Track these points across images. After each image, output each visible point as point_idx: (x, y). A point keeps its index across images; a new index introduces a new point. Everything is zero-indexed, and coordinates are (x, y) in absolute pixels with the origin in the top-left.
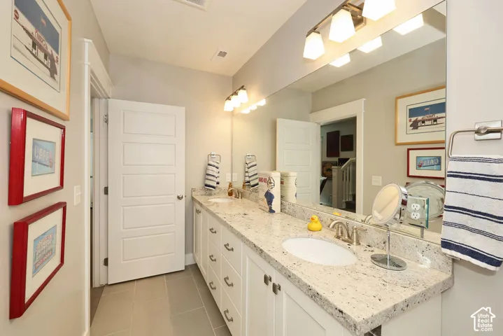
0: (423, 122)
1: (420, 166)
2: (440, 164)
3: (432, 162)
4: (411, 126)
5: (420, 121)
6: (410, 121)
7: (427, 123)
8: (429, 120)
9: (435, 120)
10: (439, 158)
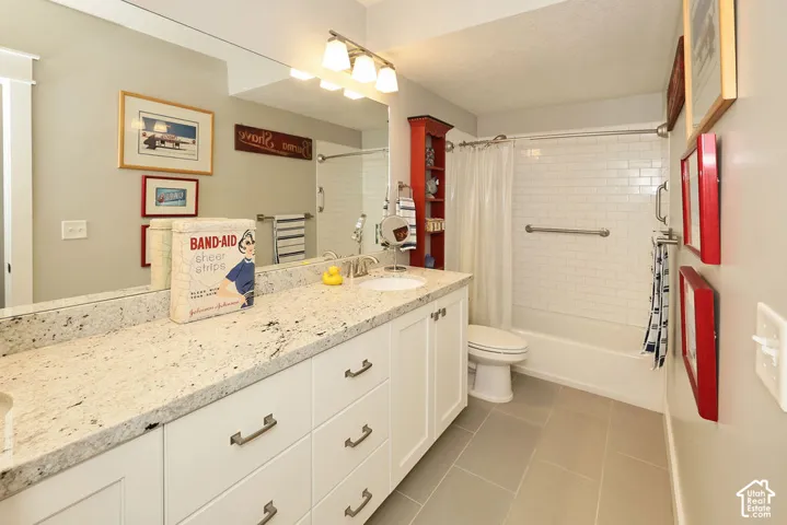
0: (163, 142)
1: (161, 201)
2: (184, 198)
3: (176, 196)
4: (145, 143)
5: (158, 139)
6: (144, 135)
7: (167, 144)
8: (170, 141)
9: (177, 144)
10: (184, 191)
